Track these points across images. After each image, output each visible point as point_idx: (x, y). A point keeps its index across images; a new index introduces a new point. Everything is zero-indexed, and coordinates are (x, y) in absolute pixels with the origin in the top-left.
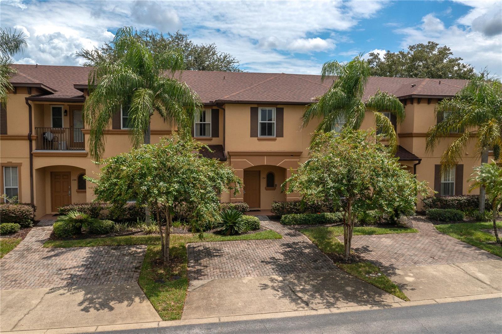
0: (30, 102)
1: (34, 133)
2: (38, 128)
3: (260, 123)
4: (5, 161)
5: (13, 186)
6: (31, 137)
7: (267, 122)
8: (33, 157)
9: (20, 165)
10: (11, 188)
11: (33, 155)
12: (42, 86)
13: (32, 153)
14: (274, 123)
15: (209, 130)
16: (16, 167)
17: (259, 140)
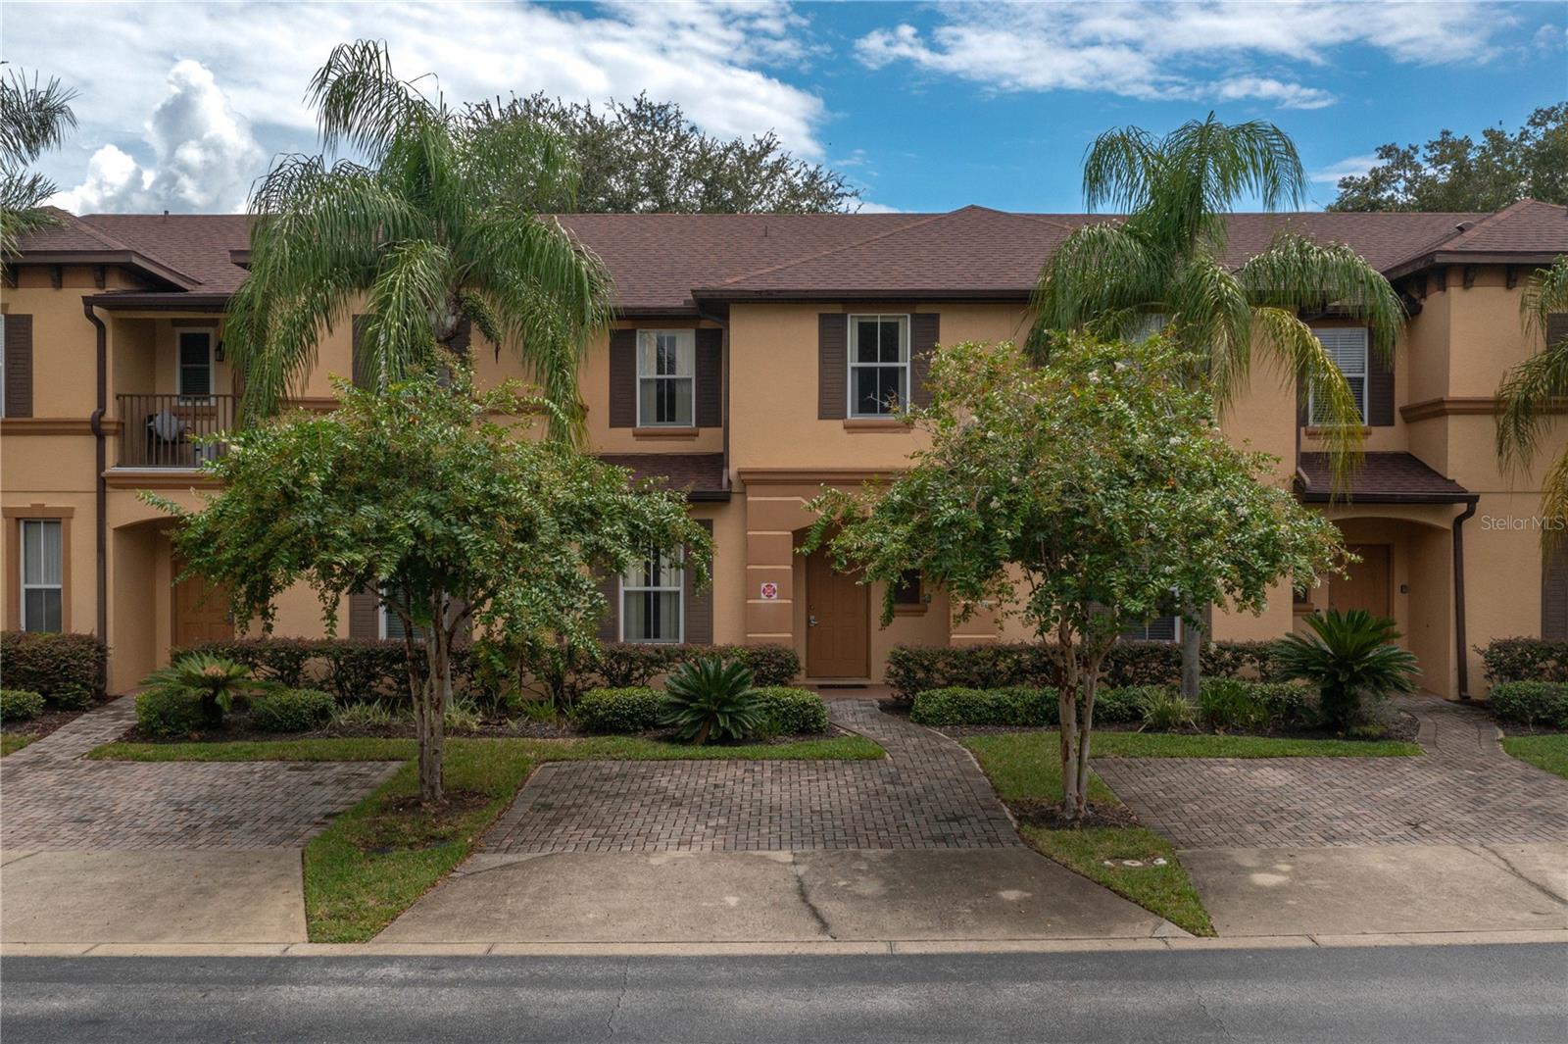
0: (97, 311)
1: (111, 413)
2: (124, 396)
3: (853, 368)
4: (23, 502)
5: (47, 582)
6: (100, 423)
7: (879, 364)
8: (108, 489)
9: (69, 513)
10: (40, 590)
11: (108, 481)
12: (136, 260)
13: (103, 474)
14: (904, 368)
15: (689, 399)
16: (55, 521)
17: (850, 428)
